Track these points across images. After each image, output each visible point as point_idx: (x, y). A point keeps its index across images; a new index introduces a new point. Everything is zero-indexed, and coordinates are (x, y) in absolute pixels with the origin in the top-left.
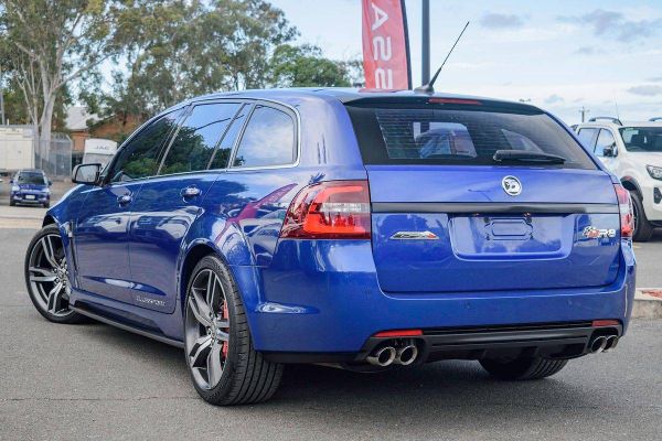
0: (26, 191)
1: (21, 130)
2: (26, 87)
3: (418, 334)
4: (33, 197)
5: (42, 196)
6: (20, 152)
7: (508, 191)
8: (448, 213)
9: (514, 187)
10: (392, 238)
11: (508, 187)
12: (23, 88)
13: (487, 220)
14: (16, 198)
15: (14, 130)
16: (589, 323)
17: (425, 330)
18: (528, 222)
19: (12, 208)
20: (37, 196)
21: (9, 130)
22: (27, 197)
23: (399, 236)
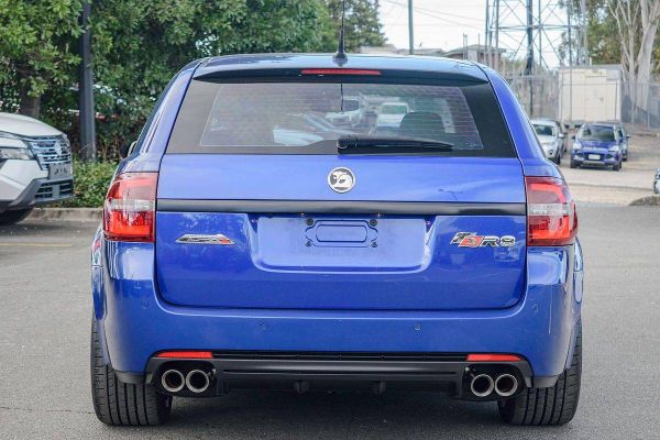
0: (590, 149)
1: (604, 71)
2: (621, 17)
3: (207, 357)
4: (598, 157)
5: (610, 156)
6: (602, 99)
7: (333, 186)
8: (249, 213)
9: (342, 181)
10: (178, 241)
11: (333, 181)
12: (617, 17)
13: (309, 222)
14: (577, 158)
15: (595, 72)
16: (463, 356)
17: (217, 353)
18: (373, 225)
19: (573, 170)
20: (602, 155)
21: (590, 72)
22: (591, 157)
23: (185, 239)
